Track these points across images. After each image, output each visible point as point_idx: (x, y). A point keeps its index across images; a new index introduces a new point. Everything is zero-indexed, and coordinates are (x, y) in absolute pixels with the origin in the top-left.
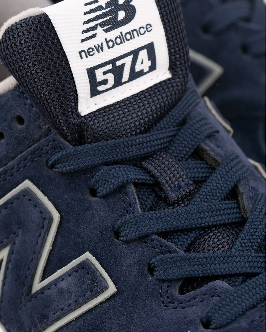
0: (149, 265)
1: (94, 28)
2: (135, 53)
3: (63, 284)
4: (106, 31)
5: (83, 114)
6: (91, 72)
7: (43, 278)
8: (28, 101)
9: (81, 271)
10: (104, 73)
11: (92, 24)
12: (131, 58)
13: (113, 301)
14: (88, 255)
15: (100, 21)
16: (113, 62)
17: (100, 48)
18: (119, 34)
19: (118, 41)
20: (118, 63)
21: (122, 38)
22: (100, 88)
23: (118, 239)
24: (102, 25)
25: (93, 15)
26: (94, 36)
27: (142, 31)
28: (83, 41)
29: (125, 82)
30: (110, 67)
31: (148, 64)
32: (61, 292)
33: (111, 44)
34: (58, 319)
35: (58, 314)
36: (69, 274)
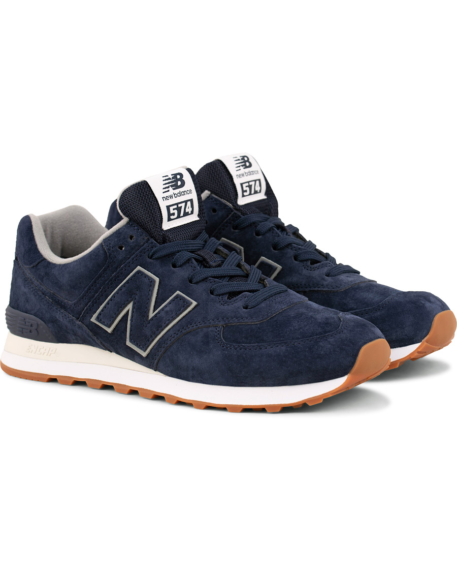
0: (211, 291)
1: (168, 187)
2: (186, 202)
3: (168, 309)
4: (174, 189)
5: (165, 229)
6: (168, 207)
7: (154, 311)
8: (136, 228)
9: (176, 300)
10: (174, 209)
11: (167, 185)
12: (184, 204)
13: (196, 309)
14: (178, 292)
15: (171, 184)
16: (177, 204)
17: (171, 197)
18: (179, 192)
19: (179, 195)
20: (179, 205)
21: (180, 194)
22: (172, 217)
23: (192, 283)
24: (172, 186)
25: (167, 182)
26: (168, 191)
27: (188, 192)
28: (163, 193)
29: (182, 217)
30: (176, 207)
31: (191, 209)
32: (167, 312)
33: (176, 196)
34: (167, 325)
35: (167, 322)
36: (170, 303)
